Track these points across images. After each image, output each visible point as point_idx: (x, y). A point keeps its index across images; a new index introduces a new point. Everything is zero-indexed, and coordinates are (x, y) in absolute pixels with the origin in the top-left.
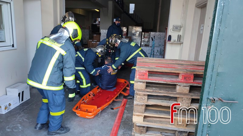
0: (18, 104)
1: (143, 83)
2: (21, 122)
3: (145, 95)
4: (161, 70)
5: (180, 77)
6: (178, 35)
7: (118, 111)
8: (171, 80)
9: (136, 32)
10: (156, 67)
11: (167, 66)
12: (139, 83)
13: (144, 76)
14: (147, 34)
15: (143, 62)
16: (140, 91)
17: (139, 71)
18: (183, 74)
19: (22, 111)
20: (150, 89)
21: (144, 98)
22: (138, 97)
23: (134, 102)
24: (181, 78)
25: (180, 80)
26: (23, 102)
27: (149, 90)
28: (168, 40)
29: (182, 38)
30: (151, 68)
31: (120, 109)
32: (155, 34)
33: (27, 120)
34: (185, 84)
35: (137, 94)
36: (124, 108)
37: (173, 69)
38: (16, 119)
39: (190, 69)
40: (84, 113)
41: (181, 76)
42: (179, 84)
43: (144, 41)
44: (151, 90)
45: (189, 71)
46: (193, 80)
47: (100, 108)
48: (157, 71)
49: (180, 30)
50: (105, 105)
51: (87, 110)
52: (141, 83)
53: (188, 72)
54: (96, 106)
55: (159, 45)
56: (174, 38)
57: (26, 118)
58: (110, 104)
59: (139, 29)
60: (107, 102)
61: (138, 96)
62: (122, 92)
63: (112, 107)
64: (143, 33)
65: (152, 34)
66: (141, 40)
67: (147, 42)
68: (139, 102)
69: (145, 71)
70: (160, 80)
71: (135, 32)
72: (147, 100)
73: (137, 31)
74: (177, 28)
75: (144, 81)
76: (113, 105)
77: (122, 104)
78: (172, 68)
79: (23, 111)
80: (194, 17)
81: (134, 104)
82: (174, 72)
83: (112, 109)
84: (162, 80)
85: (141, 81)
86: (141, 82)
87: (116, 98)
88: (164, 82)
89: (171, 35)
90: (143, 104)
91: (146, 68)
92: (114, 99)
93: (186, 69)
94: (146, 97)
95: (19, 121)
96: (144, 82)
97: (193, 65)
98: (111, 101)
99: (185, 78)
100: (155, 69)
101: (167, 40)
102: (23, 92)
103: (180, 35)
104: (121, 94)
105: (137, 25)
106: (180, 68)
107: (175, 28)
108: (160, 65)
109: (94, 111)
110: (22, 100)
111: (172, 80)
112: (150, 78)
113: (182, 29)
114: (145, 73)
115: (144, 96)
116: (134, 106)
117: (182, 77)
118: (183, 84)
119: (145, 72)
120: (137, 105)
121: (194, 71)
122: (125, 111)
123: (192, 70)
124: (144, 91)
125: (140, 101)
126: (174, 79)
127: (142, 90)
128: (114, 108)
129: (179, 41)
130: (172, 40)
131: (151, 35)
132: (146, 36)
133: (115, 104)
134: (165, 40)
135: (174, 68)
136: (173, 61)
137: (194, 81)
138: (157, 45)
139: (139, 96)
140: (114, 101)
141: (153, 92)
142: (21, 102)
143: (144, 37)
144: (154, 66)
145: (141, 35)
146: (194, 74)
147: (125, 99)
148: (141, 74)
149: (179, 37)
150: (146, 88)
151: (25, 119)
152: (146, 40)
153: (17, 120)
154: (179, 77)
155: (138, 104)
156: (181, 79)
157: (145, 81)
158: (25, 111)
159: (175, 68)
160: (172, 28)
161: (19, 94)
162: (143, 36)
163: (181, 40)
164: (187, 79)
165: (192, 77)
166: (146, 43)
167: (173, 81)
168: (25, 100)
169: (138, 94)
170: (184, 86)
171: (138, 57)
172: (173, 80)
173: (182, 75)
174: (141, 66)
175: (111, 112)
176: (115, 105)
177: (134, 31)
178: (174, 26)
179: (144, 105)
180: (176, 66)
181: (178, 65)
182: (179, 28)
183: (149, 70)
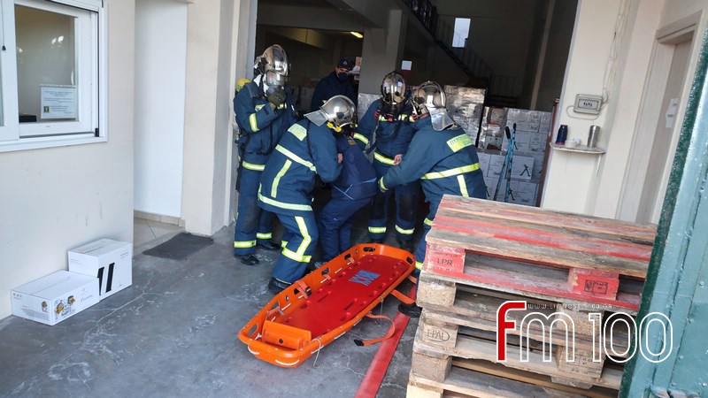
0: (96, 300)
1: (448, 288)
2: (92, 354)
3: (448, 326)
4: (509, 250)
5: (573, 281)
6: (592, 127)
7: (375, 352)
8: (540, 288)
9: (466, 103)
10: (496, 236)
11: (532, 237)
12: (433, 285)
13: (450, 263)
14: (497, 113)
15: (458, 215)
16: (436, 312)
17: (435, 245)
18: (583, 272)
19: (102, 323)
20: (469, 308)
21: (445, 336)
22: (426, 330)
23: (415, 343)
24: (575, 284)
25: (570, 290)
26: (110, 293)
27: (463, 311)
28: (557, 142)
29: (602, 137)
30: (478, 241)
31: (383, 346)
32: (521, 115)
33: (110, 352)
34: (585, 305)
35: (425, 320)
36: (394, 344)
37: (551, 249)
38: (81, 345)
39: (612, 254)
40: (269, 349)
41: (576, 278)
42: (567, 302)
43: (488, 134)
44: (472, 313)
45: (606, 263)
46: (617, 294)
47: (318, 340)
48: (495, 253)
49: (600, 110)
50: (335, 331)
51: (281, 341)
52: (441, 287)
53: (601, 266)
54: (309, 333)
55: (533, 150)
56: (578, 134)
57: (108, 346)
58: (353, 328)
59: (476, 96)
60: (344, 320)
61: (427, 328)
62: (396, 293)
63: (360, 337)
64: (487, 108)
65: (513, 113)
66: (480, 128)
67: (497, 136)
68: (429, 344)
69: (456, 251)
70: (501, 283)
71: (463, 105)
72: (458, 340)
73: (470, 102)
74: (588, 105)
75: (449, 280)
76: (362, 330)
77: (392, 331)
78: (548, 244)
79: (105, 321)
80: (650, 72)
81: (415, 350)
82: (553, 261)
83: (359, 343)
84: (508, 285)
85: (441, 278)
86: (439, 282)
87: (375, 310)
88: (515, 289)
89: (566, 127)
90: (442, 352)
91: (459, 238)
92: (367, 312)
93: (594, 255)
94: (453, 334)
95: (88, 352)
96: (450, 284)
97: (624, 238)
98: (358, 318)
99: (587, 286)
100: (490, 244)
101: (555, 139)
102: (112, 266)
103: (598, 128)
104: (390, 298)
105: (472, 84)
106: (575, 247)
107: (582, 104)
108: (508, 232)
109: (301, 345)
110: (109, 289)
111: (544, 285)
112: (472, 271)
113: (605, 109)
114: (456, 256)
115: (446, 330)
116: (414, 355)
117: (578, 282)
118: (579, 304)
119: (454, 252)
120: (423, 353)
121: (623, 265)
122: (397, 353)
123: (616, 259)
124: (448, 313)
125: (433, 343)
126: (550, 285)
127: (443, 307)
128: (365, 340)
129: (594, 146)
130: (569, 143)
131: (508, 117)
132: (493, 118)
133: (370, 327)
134: (549, 139)
135: (554, 246)
136: (557, 220)
137: (620, 297)
138: (524, 148)
139: (430, 327)
140: (365, 319)
141: (478, 317)
142: (105, 295)
143: (489, 122)
144: (488, 235)
145: (479, 114)
146: (621, 277)
147: (402, 315)
148: (441, 257)
149: (594, 134)
150: (455, 303)
151: (105, 347)
152: (495, 130)
153: (82, 349)
154: (570, 278)
155: (425, 352)
156: (575, 288)
157: (455, 281)
158: (109, 321)
159: (557, 246)
160: (573, 103)
161: (101, 271)
162: (485, 118)
163: (601, 144)
164: (595, 289)
165: (614, 284)
166: (492, 141)
167: (546, 291)
168: (115, 289)
169: (427, 321)
170: (583, 311)
171: (445, 195)
172: (545, 288)
173: (579, 275)
174: (447, 231)
175: (352, 353)
176: (369, 332)
177: (460, 102)
178: (579, 98)
179: (444, 355)
180: (565, 239)
181: (570, 237)
182: (594, 105)
183: (467, 248)
